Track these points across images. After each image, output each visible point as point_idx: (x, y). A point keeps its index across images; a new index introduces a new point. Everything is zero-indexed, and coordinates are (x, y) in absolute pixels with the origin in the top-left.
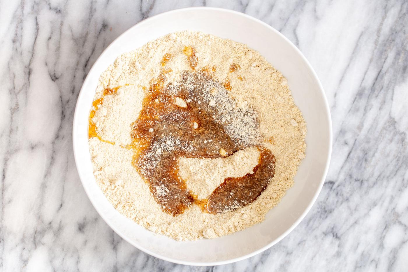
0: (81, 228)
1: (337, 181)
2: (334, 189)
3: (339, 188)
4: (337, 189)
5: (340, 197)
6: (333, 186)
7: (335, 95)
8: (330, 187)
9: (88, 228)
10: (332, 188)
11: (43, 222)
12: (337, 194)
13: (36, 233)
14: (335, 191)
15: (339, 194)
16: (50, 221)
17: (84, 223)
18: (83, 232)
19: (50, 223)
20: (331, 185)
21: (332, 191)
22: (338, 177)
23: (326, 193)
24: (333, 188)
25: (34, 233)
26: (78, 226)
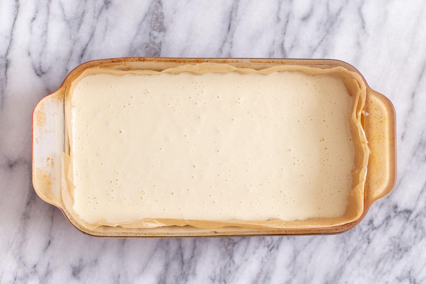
0: (76, 273)
1: (415, 209)
2: (412, 221)
3: (418, 219)
4: (415, 220)
5: (420, 231)
6: (410, 216)
7: (413, 95)
8: (405, 217)
9: (84, 273)
10: (408, 219)
11: (25, 265)
12: (415, 227)
13: (15, 280)
14: (413, 223)
15: (418, 226)
16: (35, 263)
17: (80, 267)
18: (79, 278)
19: (35, 266)
20: (407, 215)
21: (409, 222)
22: (416, 205)
23: (400, 226)
24: (410, 218)
25: (13, 280)
26: (72, 269)
